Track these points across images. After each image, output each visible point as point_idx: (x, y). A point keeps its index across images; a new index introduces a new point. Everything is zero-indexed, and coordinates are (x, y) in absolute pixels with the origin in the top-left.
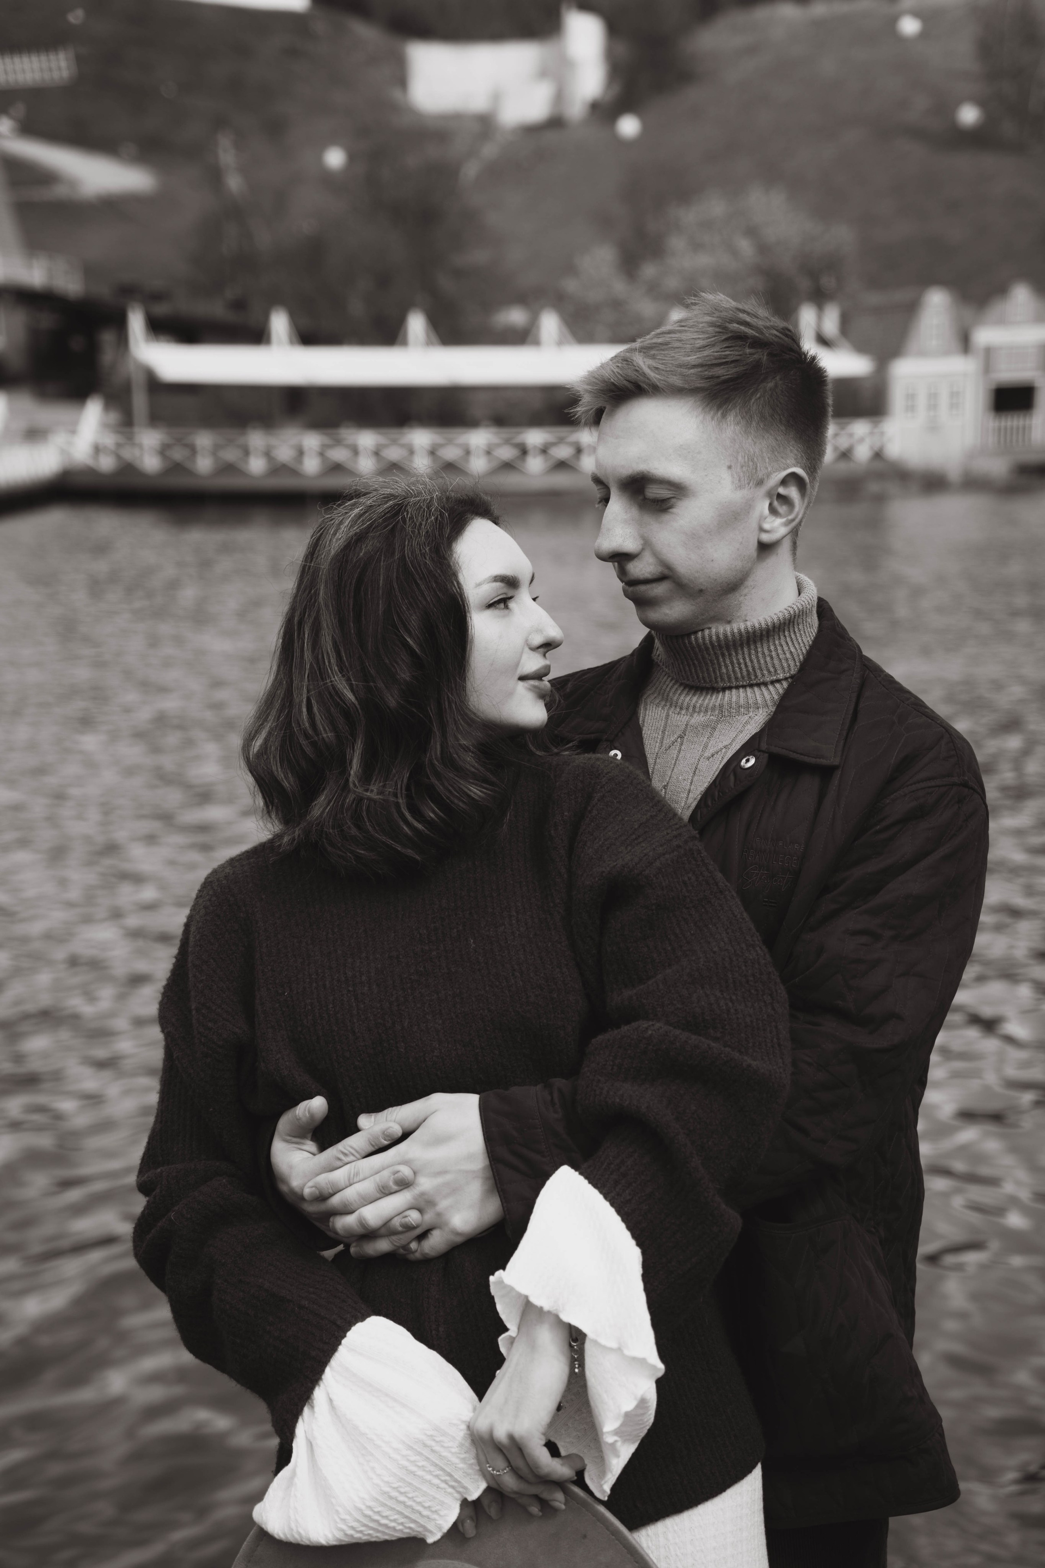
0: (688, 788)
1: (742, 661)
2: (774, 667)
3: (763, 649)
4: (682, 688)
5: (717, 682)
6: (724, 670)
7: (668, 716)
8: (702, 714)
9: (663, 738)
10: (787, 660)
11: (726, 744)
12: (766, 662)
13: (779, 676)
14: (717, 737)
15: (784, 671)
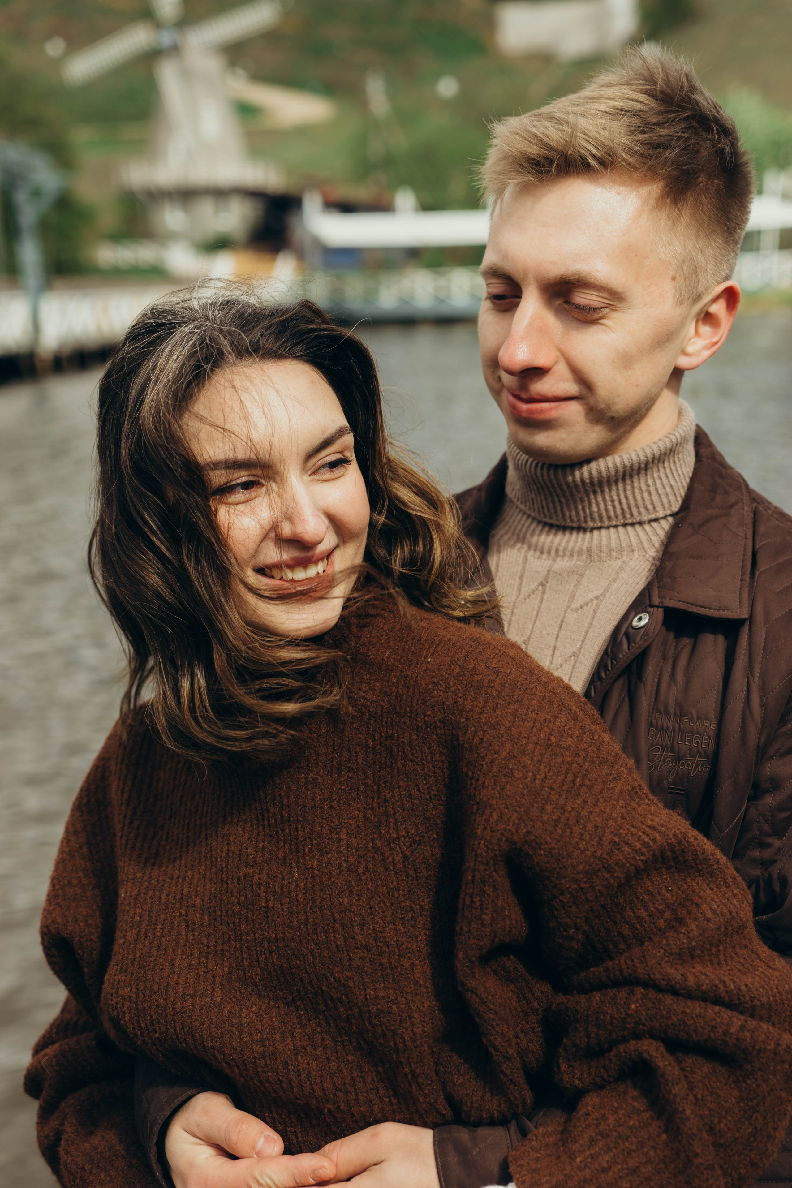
0: (553, 644)
1: (615, 498)
2: (652, 503)
3: (640, 483)
4: (540, 528)
5: (586, 522)
6: (595, 509)
7: (526, 560)
8: (566, 559)
9: (520, 584)
10: (667, 495)
11: (597, 594)
12: (643, 498)
13: (658, 514)
14: (586, 585)
15: (664, 508)
